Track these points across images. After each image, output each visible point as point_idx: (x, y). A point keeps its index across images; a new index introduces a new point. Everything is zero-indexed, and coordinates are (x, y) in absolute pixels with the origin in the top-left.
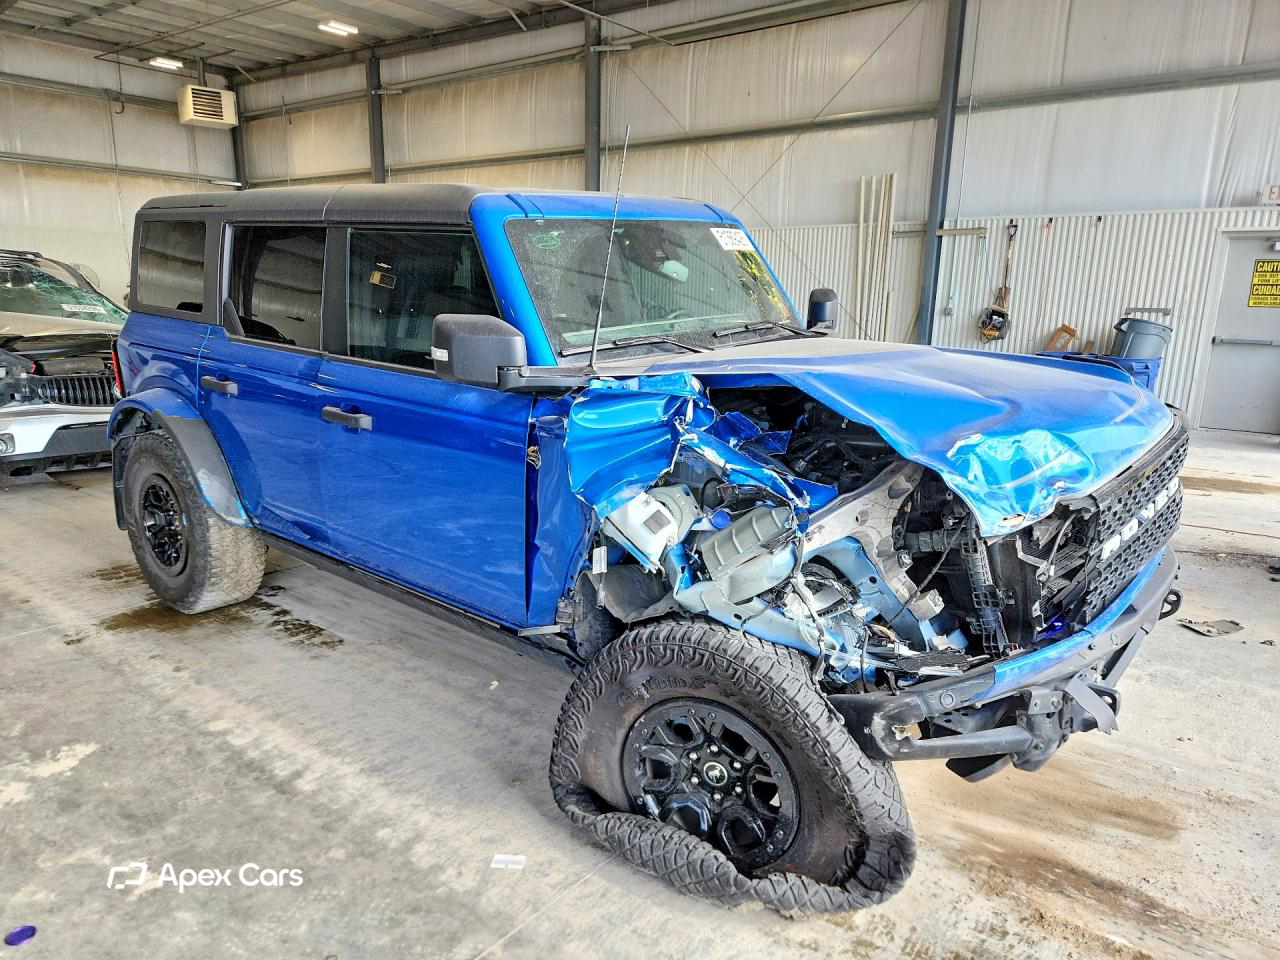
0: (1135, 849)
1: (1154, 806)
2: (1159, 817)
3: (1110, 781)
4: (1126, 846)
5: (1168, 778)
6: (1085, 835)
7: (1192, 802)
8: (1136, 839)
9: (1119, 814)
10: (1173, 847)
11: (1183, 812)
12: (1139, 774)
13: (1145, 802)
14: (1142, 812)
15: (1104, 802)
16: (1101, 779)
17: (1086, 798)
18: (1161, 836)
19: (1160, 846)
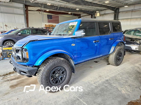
0: (12, 83)
1: (14, 88)
2: (12, 87)
3: (20, 87)
4: (13, 83)
5: (15, 92)
6: (17, 82)
7: (10, 91)
8: (13, 84)
9: (16, 85)
10: (9, 86)
11: (11, 89)
12: (18, 90)
13: (15, 88)
14: (14, 87)
15: (18, 85)
16: (21, 87)
17: (20, 84)
18: (11, 86)
19: (10, 85)
